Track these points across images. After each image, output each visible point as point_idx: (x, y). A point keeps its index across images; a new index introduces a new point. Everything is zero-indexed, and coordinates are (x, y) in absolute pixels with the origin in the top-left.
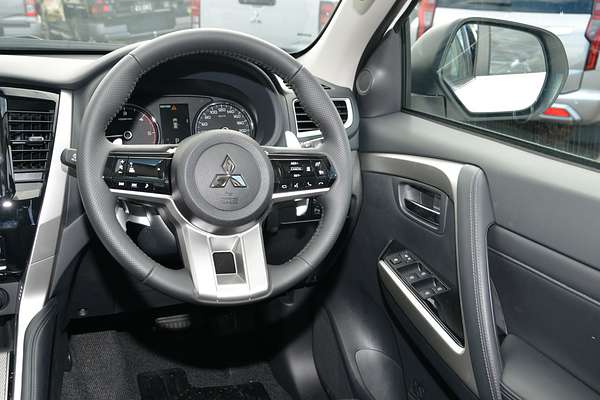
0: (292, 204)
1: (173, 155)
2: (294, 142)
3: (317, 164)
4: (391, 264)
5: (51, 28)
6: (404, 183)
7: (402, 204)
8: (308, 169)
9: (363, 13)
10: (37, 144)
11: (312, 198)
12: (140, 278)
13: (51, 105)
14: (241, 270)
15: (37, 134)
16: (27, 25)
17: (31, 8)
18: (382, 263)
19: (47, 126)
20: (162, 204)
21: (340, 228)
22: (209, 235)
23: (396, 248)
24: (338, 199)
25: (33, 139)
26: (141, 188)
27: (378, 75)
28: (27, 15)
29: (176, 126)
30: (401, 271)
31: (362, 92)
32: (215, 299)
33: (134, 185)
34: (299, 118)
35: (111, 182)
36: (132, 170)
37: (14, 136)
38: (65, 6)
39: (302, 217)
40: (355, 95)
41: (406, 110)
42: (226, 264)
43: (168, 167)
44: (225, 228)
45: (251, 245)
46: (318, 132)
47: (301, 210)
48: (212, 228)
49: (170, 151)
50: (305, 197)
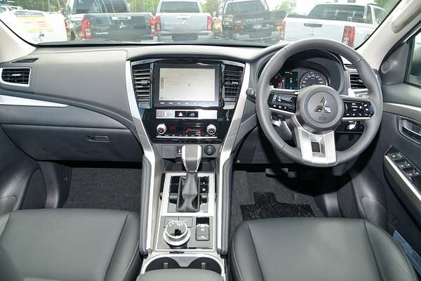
0: (348, 123)
1: (297, 95)
2: (352, 94)
3: (365, 105)
4: (391, 158)
5: (216, 35)
6: (403, 119)
7: (400, 129)
8: (361, 107)
9: (396, 32)
10: (234, 86)
11: (358, 122)
12: (279, 149)
13: (242, 69)
14: (323, 151)
15: (235, 81)
16: (207, 34)
17: (210, 27)
18: (386, 157)
19: (239, 78)
20: (289, 117)
21: (373, 138)
22: (310, 133)
23: (393, 151)
24: (373, 124)
25: (233, 83)
26: (283, 109)
27: (394, 64)
28: (208, 30)
29: (291, 81)
30: (397, 162)
31: (384, 72)
32: (311, 163)
33: (280, 107)
34: (351, 82)
35: (271, 105)
36: (280, 100)
37: (226, 81)
38: (223, 26)
39: (352, 130)
40: (379, 72)
41: (406, 82)
42: (316, 148)
43: (295, 100)
44: (318, 131)
45: (329, 140)
46: (366, 90)
47: (352, 127)
48: (312, 130)
49: (296, 93)
50: (355, 121)
